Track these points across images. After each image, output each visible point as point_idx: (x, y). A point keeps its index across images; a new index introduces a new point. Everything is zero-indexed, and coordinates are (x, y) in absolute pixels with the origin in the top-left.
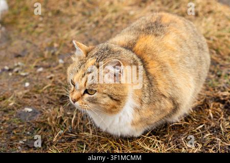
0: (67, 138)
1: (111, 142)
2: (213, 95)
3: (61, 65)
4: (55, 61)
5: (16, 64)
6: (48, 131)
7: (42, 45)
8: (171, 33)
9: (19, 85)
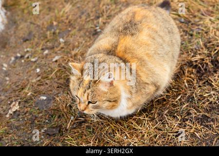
0: (77, 123)
1: (112, 125)
2: (187, 59)
3: (62, 45)
4: (57, 40)
5: (26, 50)
6: (61, 118)
7: (43, 24)
8: (143, 29)
9: (32, 72)
